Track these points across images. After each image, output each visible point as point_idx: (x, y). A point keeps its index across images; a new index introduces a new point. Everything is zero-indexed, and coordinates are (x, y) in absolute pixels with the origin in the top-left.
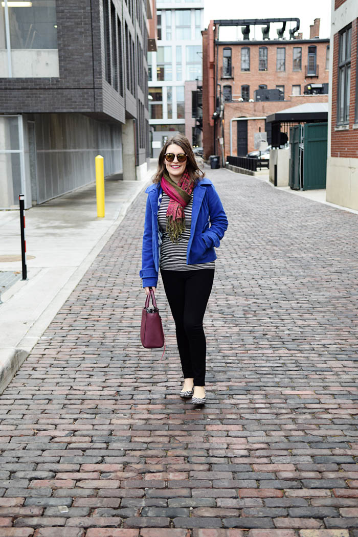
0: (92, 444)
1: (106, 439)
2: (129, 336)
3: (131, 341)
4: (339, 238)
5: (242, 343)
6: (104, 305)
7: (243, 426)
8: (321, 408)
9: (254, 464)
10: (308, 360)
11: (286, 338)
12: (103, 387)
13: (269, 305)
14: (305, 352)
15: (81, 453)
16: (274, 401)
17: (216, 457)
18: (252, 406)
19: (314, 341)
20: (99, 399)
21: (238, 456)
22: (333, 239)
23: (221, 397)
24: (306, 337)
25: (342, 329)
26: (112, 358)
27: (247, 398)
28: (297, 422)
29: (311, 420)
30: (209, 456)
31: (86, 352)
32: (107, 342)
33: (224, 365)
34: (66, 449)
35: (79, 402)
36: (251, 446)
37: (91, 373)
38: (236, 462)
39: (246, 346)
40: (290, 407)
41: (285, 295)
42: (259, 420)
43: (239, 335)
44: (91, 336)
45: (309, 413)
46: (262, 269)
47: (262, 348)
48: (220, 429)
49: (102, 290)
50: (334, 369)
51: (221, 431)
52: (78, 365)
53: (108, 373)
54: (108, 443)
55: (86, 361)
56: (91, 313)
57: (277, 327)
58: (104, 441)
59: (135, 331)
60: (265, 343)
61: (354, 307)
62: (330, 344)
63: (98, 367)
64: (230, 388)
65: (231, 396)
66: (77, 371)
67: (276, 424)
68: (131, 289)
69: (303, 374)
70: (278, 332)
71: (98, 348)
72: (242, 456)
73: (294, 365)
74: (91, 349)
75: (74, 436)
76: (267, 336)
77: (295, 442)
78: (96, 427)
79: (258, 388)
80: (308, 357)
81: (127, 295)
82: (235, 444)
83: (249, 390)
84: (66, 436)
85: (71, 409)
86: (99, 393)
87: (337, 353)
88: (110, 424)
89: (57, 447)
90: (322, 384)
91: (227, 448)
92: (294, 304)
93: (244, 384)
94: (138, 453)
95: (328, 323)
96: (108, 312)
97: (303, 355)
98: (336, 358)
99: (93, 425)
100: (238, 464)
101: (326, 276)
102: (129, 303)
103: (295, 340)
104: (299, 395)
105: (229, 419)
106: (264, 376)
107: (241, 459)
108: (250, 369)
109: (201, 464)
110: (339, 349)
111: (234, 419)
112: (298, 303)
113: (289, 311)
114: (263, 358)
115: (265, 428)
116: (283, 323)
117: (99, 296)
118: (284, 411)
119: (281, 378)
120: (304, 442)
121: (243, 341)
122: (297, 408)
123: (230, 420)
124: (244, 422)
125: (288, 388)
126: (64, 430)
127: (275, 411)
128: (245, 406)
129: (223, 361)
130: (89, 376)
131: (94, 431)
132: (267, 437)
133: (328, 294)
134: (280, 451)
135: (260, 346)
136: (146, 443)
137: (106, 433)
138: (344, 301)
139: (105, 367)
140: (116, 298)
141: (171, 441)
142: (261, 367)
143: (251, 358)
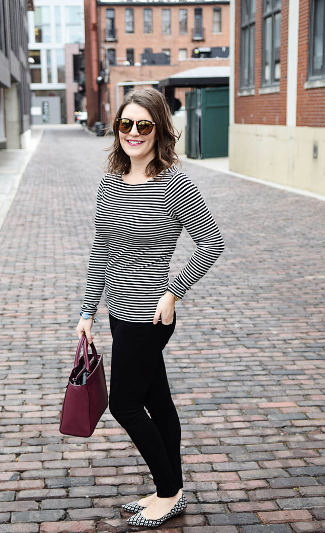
0: (47, 491)
1: (63, 482)
2: (57, 335)
3: (61, 342)
4: (256, 212)
5: (191, 341)
6: (18, 296)
7: (227, 454)
8: (311, 426)
9: (259, 511)
10: (273, 360)
11: (240, 334)
12: (42, 406)
13: (205, 292)
14: (267, 350)
15: (35, 505)
16: (253, 418)
17: (208, 503)
18: (229, 426)
19: (272, 335)
20: (42, 424)
21: (235, 500)
22: (251, 213)
23: (189, 414)
24: (260, 330)
25: (298, 320)
26: (44, 365)
27: (220, 414)
28: (290, 447)
29: (306, 443)
30: (199, 502)
31: (11, 359)
32: (33, 344)
33: (179, 370)
34: (14, 500)
35: (17, 428)
36: (246, 484)
37: (23, 387)
38: (236, 510)
39: (197, 344)
40: (275, 426)
41: (220, 279)
42: (244, 445)
43: (185, 330)
44: (12, 337)
45: (300, 433)
46: (184, 249)
47: (216, 346)
48: (201, 461)
49: (12, 278)
50: (307, 372)
51: (202, 463)
52: (4, 376)
53: (43, 386)
54: (67, 487)
55: (13, 371)
56: (6, 307)
57: (225, 319)
58: (62, 486)
59: (62, 328)
60: (216, 340)
61: (300, 292)
62: (292, 340)
63: (29, 379)
64: (195, 402)
65: (200, 413)
66: (5, 385)
67: (266, 451)
68: (45, 275)
69: (274, 380)
70: (227, 326)
71: (24, 353)
72: (241, 501)
73: (260, 368)
74: (15, 355)
75: (21, 479)
76: (217, 331)
77: (297, 476)
78: (47, 465)
79: (227, 401)
80: (271, 357)
81: (41, 283)
82: (225, 482)
83: (219, 404)
84: (12, 480)
85: (9, 439)
86: (38, 414)
87: (302, 350)
88: (63, 459)
89: (3, 498)
90: (300, 392)
91: (218, 489)
92: (233, 290)
93: (209, 396)
94: (109, 502)
95: (279, 313)
96: (24, 306)
97: (266, 354)
98: (304, 357)
99: (42, 462)
100: (238, 512)
101: (257, 254)
102: (47, 293)
103: (250, 334)
104: (279, 408)
105: (207, 445)
106: (231, 383)
107: (240, 504)
108: (210, 374)
109: (193, 515)
110: (303, 346)
111: (213, 445)
112: (238, 288)
113: (233, 299)
114: (221, 359)
115: (255, 456)
116: (229, 313)
117: (10, 286)
118: (269, 432)
119: (251, 386)
120: (309, 476)
121: (191, 339)
122: (283, 427)
123: (210, 447)
124: (228, 449)
125: (263, 399)
126: (6, 471)
127: (259, 432)
128: (221, 426)
129: (177, 365)
130: (20, 391)
131: (46, 471)
132: (262, 470)
133: (267, 277)
134: (287, 490)
135: (213, 344)
136: (115, 485)
137: (61, 473)
138: (287, 285)
139: (38, 378)
140: (31, 287)
141: (146, 482)
142: (222, 371)
143: (208, 360)
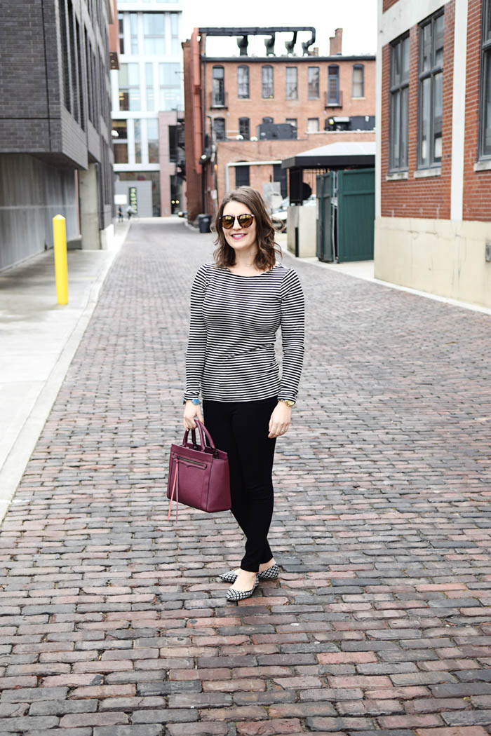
0: (139, 699)
1: (159, 690)
2: (151, 494)
3: (156, 503)
4: (411, 332)
5: (327, 502)
6: (99, 442)
7: (376, 652)
8: (486, 616)
9: (418, 728)
10: (435, 529)
11: (391, 493)
12: (132, 587)
13: (345, 438)
14: (426, 515)
15: (125, 718)
16: (409, 604)
17: (351, 716)
18: (378, 614)
19: (433, 495)
20: (131, 611)
21: (387, 713)
22: (403, 334)
23: (325, 599)
24: (417, 489)
25: (467, 475)
26: (133, 533)
27: (365, 600)
28: (458, 643)
29: (481, 638)
30: (339, 715)
31: (90, 525)
32: (119, 505)
33: (311, 541)
34: (97, 712)
35: (99, 616)
36: (400, 692)
37: (107, 562)
38: (387, 726)
39: (334, 507)
40: (439, 615)
41: (363, 421)
42: (397, 640)
43: (318, 488)
44: (91, 496)
45: (472, 625)
46: (316, 381)
47: (359, 510)
48: (342, 661)
49: (90, 419)
50: (479, 544)
51: (343, 663)
52: (82, 548)
53: (133, 561)
54: (166, 695)
55: (94, 541)
56: (83, 457)
57: (370, 474)
58: (159, 693)
59: (157, 485)
60: (359, 501)
61: (470, 438)
62: (459, 501)
63: (114, 551)
64: (333, 583)
65: (339, 597)
66: (83, 559)
67: (427, 648)
68: (134, 416)
69: (436, 554)
70: (374, 483)
71: (107, 518)
72: (394, 714)
73: (417, 539)
74: (96, 520)
75: (106, 683)
76: (360, 489)
77: (468, 682)
78: (139, 665)
79: (374, 581)
80: (433, 524)
81: (129, 425)
82: (374, 689)
83: (364, 586)
84: (93, 684)
85: (89, 630)
86: (127, 598)
87: (472, 515)
88: (159, 657)
89: (82, 709)
90: (471, 571)
91: (364, 698)
92: (381, 434)
93: (351, 575)
94: (221, 714)
95: (443, 465)
96: (107, 455)
97: (426, 521)
98: (475, 523)
99: (133, 661)
100: (391, 729)
101: (412, 389)
102: (137, 440)
103: (404, 494)
104: (444, 591)
105: (349, 640)
106: (379, 559)
107: (393, 718)
108: (352, 547)
109: (331, 732)
110: (474, 509)
111: (357, 640)
112: (387, 433)
113: (381, 447)
114: (367, 527)
115: (411, 655)
116: (376, 466)
117: (88, 429)
118: (431, 623)
119: (406, 562)
120: (484, 681)
121: (327, 499)
122: (449, 617)
123: (353, 643)
124: (378, 645)
125: (423, 580)
126: (86, 673)
127: (417, 623)
128: (367, 615)
129: (308, 534)
130: (103, 568)
131: (138, 673)
132: (421, 673)
133: (425, 418)
134: (455, 700)
135: (355, 507)
136: (229, 693)
137: (157, 675)
138: (452, 429)
139: (125, 551)
140: (115, 431)
141: (269, 688)
142: (368, 543)
143: (349, 527)
